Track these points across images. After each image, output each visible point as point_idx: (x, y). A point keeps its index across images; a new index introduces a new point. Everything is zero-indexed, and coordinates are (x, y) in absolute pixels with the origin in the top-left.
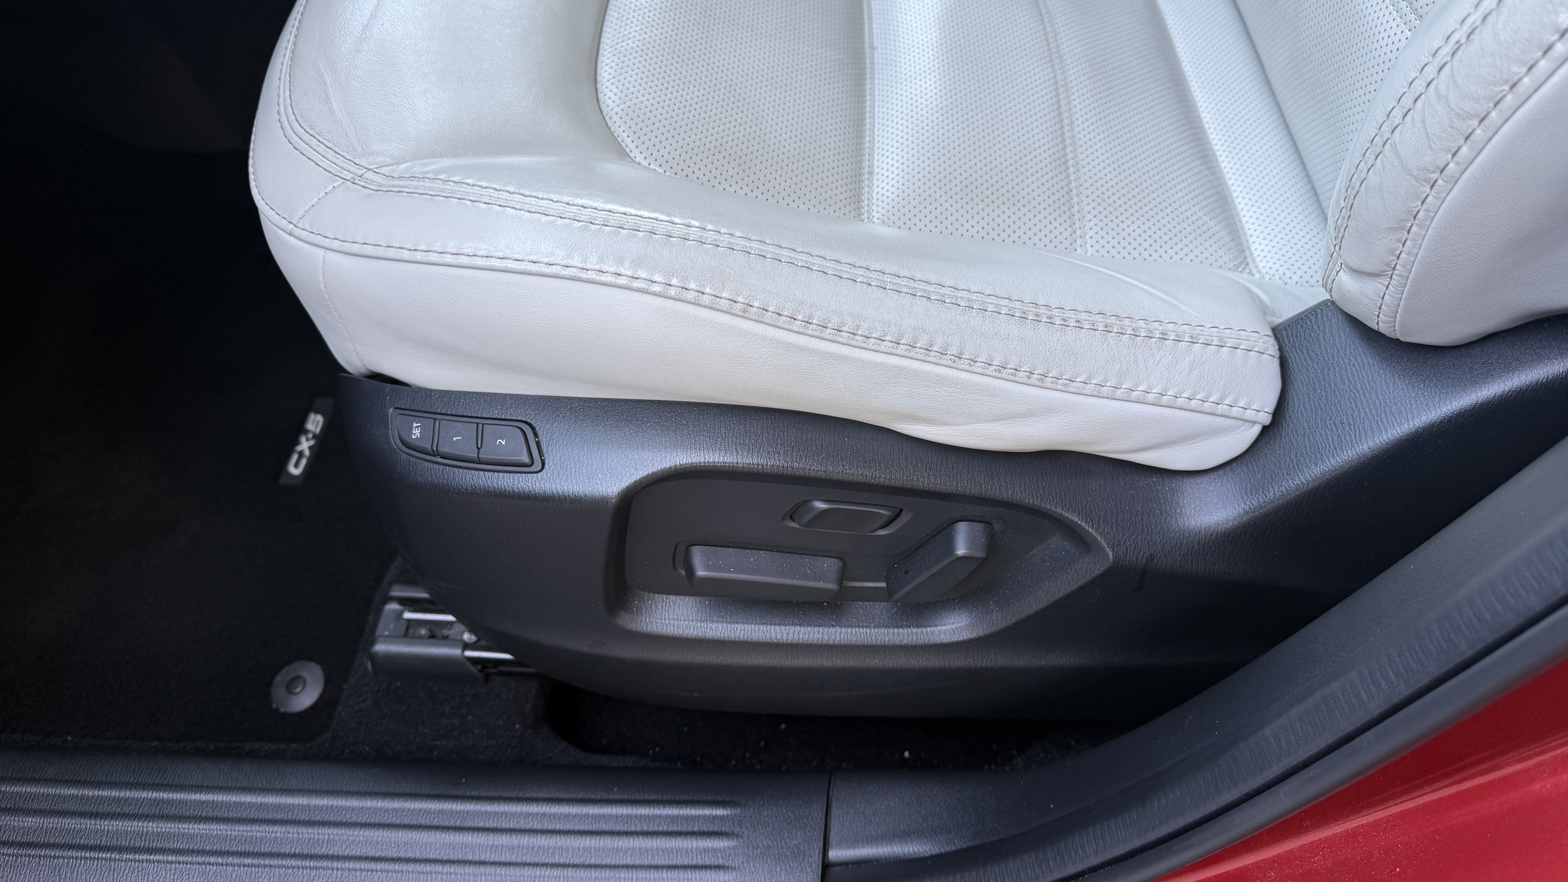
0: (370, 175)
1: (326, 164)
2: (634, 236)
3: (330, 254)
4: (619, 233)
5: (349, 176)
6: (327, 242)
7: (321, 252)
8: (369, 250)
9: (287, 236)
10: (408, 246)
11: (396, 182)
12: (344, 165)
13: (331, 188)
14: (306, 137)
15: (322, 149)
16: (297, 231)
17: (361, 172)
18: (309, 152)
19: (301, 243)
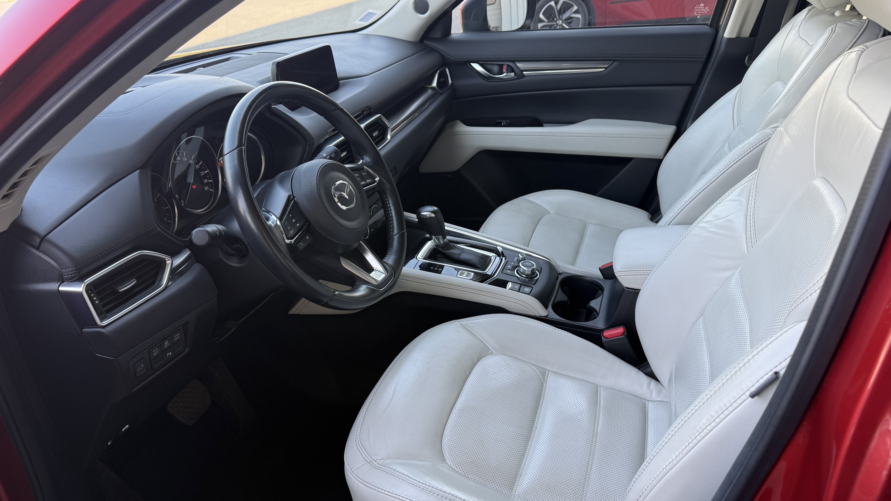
0: (374, 462)
1: (364, 456)
2: (433, 495)
3: (359, 483)
4: (429, 493)
5: (369, 461)
6: (359, 479)
7: (357, 481)
8: (368, 485)
9: (350, 474)
10: (378, 487)
11: (379, 466)
12: (369, 458)
13: (363, 464)
14: (361, 446)
15: (364, 451)
16: (352, 473)
17: (372, 460)
18: (361, 451)
19: (353, 477)
